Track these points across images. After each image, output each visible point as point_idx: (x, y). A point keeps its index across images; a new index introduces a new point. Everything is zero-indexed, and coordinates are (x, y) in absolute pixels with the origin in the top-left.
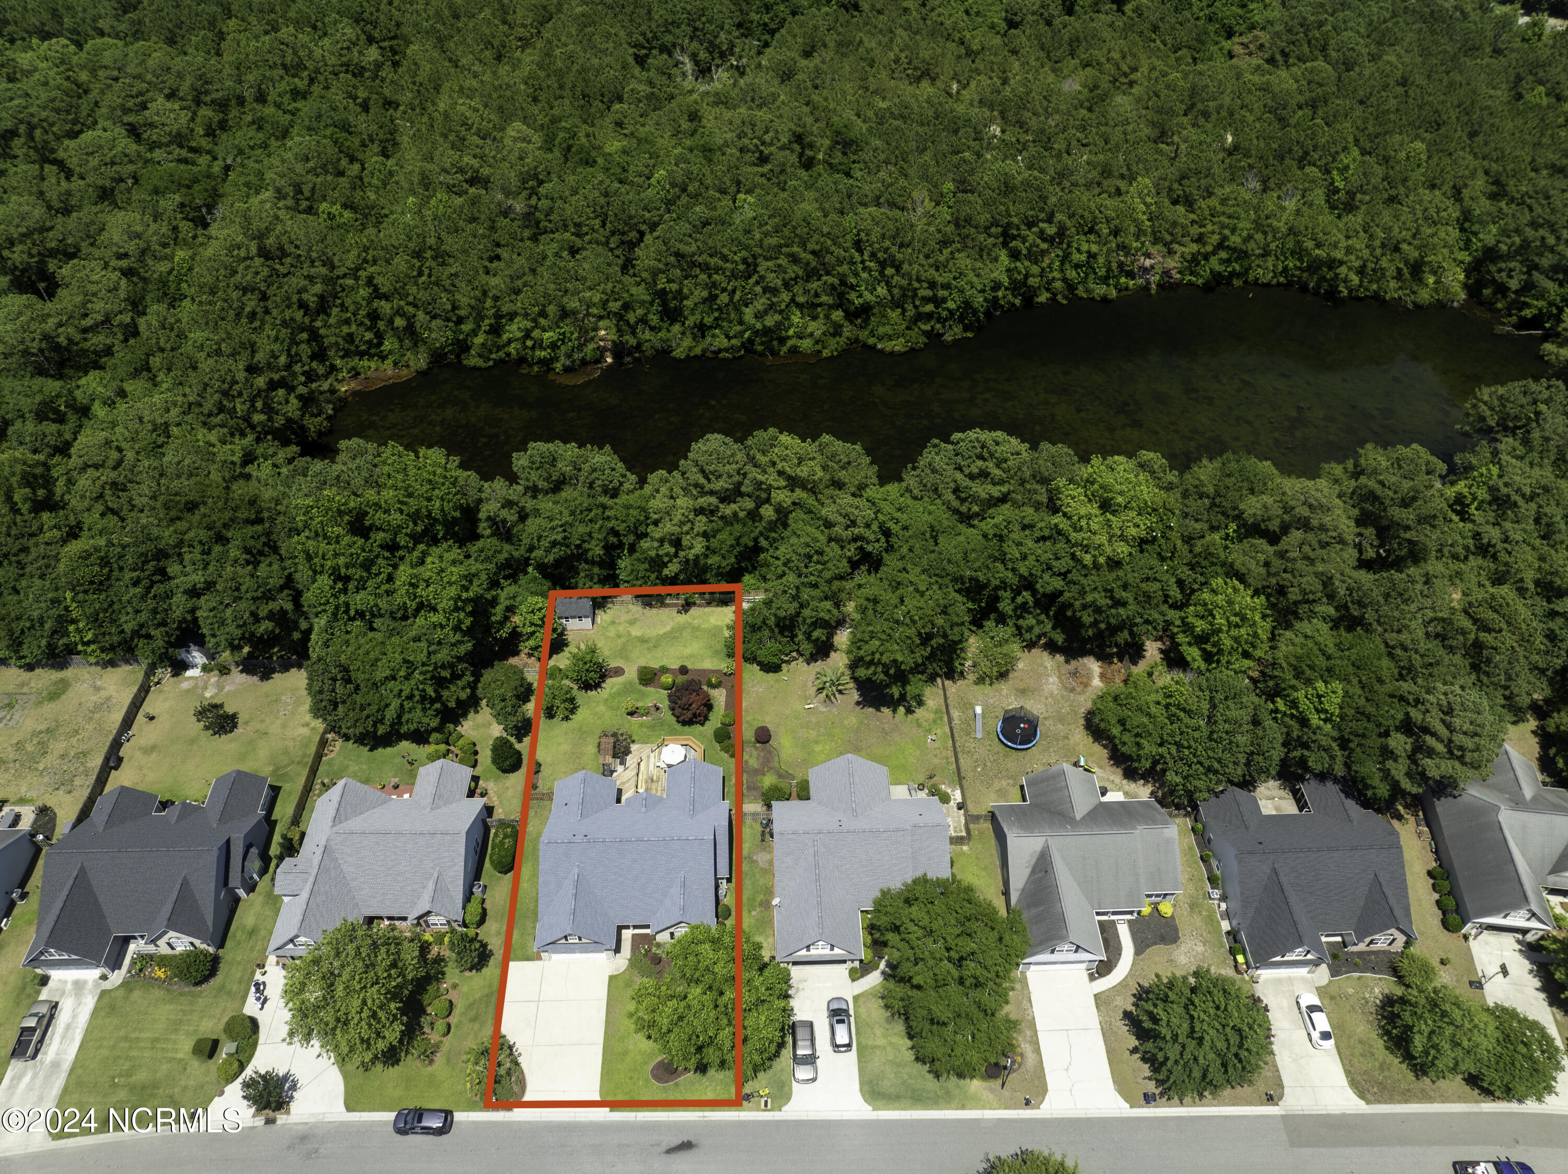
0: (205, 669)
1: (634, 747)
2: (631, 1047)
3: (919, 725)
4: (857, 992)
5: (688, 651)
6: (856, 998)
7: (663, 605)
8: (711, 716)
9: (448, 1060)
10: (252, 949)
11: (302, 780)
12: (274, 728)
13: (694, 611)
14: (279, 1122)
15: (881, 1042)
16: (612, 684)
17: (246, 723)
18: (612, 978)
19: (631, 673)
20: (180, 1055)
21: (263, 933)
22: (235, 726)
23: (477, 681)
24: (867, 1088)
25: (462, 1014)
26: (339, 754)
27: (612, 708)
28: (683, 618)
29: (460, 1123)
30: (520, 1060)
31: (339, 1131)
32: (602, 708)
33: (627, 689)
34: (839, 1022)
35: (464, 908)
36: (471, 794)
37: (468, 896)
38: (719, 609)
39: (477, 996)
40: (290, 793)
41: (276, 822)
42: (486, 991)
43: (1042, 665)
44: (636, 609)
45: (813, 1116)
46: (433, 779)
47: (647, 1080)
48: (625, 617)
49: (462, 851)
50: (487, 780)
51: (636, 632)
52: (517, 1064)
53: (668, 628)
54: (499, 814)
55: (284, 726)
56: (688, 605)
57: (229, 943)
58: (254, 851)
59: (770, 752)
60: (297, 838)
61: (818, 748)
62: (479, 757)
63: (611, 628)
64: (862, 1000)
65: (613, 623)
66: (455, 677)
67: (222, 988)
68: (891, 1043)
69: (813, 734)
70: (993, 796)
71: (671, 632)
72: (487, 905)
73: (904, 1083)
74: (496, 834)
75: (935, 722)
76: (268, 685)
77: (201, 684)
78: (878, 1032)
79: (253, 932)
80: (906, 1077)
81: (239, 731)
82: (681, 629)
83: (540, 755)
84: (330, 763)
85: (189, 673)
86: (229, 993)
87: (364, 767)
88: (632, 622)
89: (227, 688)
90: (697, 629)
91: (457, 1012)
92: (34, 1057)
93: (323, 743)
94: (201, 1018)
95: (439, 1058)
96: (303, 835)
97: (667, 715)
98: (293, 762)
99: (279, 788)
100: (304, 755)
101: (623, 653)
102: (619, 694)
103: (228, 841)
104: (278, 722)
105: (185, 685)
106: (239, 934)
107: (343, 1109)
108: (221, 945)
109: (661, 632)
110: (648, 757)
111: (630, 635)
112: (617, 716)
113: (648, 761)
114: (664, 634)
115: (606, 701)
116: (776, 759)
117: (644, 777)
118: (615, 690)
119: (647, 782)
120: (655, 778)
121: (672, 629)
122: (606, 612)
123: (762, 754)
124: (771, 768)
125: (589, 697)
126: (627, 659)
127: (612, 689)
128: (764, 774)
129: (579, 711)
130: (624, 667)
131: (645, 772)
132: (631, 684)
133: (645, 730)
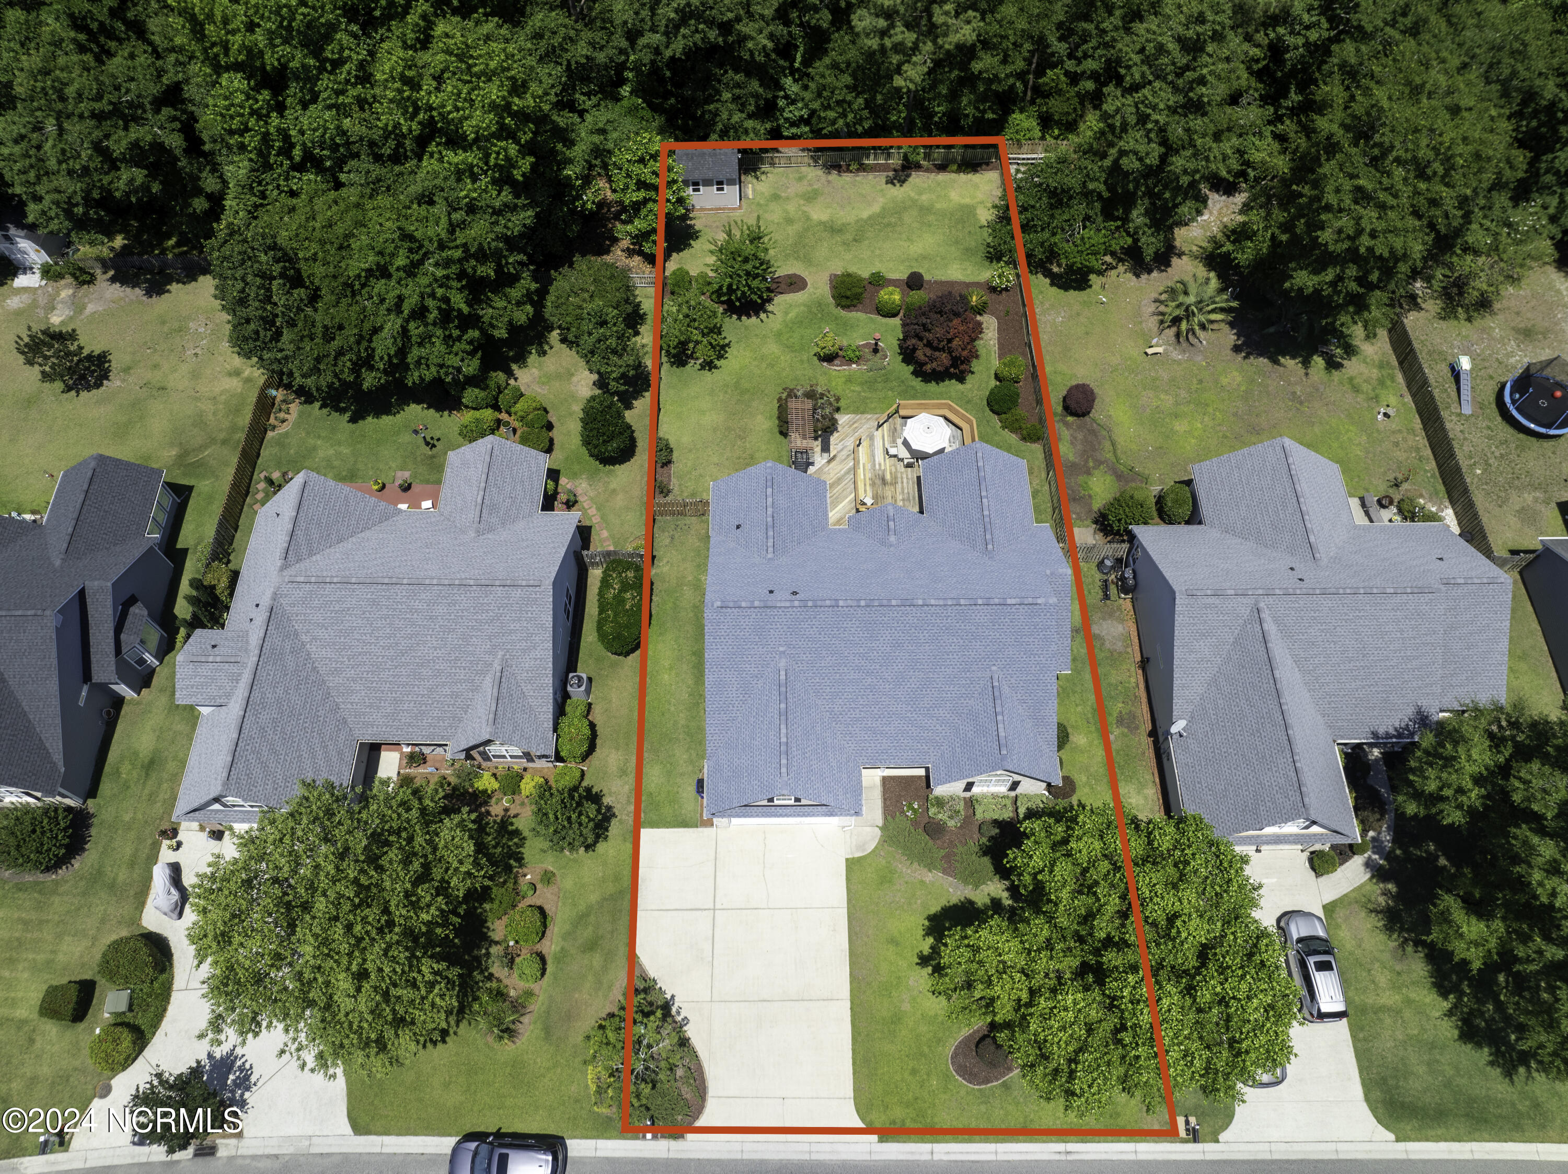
0: (46, 272)
1: (843, 419)
2: (906, 1007)
3: (1356, 389)
4: (1329, 898)
5: (916, 248)
6: (1329, 909)
7: (862, 168)
8: (976, 365)
9: (547, 1031)
10: (152, 798)
11: (228, 475)
12: (179, 379)
13: (917, 179)
14: (222, 1153)
15: (1389, 998)
16: (785, 305)
17: (127, 370)
18: (852, 864)
19: (819, 286)
20: (21, 1013)
21: (171, 766)
22: (105, 375)
23: (543, 293)
24: (1377, 1094)
25: (566, 936)
26: (297, 425)
27: (790, 348)
28: (897, 192)
29: (582, 1161)
30: (691, 1031)
32: (772, 348)
33: (815, 313)
34: (1324, 966)
35: (555, 730)
36: (548, 503)
37: (562, 700)
38: (963, 177)
39: (594, 898)
40: (210, 498)
41: (185, 551)
42: (611, 888)
43: (1551, 287)
44: (814, 174)
45: (1281, 1153)
46: (476, 473)
47: (947, 1077)
48: (795, 188)
49: (547, 619)
50: (574, 476)
51: (819, 213)
52: (684, 1042)
53: (876, 208)
54: (602, 542)
55: (195, 375)
56: (908, 167)
57: (107, 787)
58: (138, 611)
59: (1093, 432)
60: (224, 583)
61: (1180, 426)
62: (554, 434)
63: (773, 206)
64: (1340, 914)
65: (776, 197)
66: (505, 280)
67: (96, 877)
68: (1409, 1002)
69: (1167, 401)
70: (1513, 521)
71: (881, 215)
72: (597, 716)
73: (1448, 1084)
74: (605, 583)
75: (1382, 382)
76: (161, 304)
77: (42, 301)
78: (1383, 979)
79: (151, 765)
80: (1450, 1072)
81: (114, 384)
82: (899, 209)
83: (669, 430)
84: (280, 443)
85: (21, 281)
86: (112, 887)
87: (346, 451)
88: (811, 197)
89: (90, 308)
90: (926, 210)
91: (555, 930)
93: (265, 406)
94: (59, 936)
95: (529, 1028)
96: (235, 576)
97: (892, 359)
98: (213, 441)
99: (190, 489)
100: (234, 429)
101: (800, 250)
102: (799, 322)
103: (82, 594)
104: (184, 368)
105: (14, 303)
106: (125, 768)
107: (348, 1130)
108: (92, 792)
109: (865, 215)
110: (871, 438)
111: (808, 218)
112: (802, 361)
113: (872, 445)
114: (870, 218)
115: (779, 334)
116: (1107, 445)
117: (869, 475)
118: (792, 315)
119: (873, 484)
120: (888, 477)
121: (884, 208)
122: (763, 177)
123: (1080, 436)
124: (1099, 463)
125: (746, 328)
126: (807, 260)
127: (786, 313)
128: (1088, 473)
129: (731, 353)
130: (804, 274)
131: (868, 466)
132: (820, 305)
133: (858, 389)
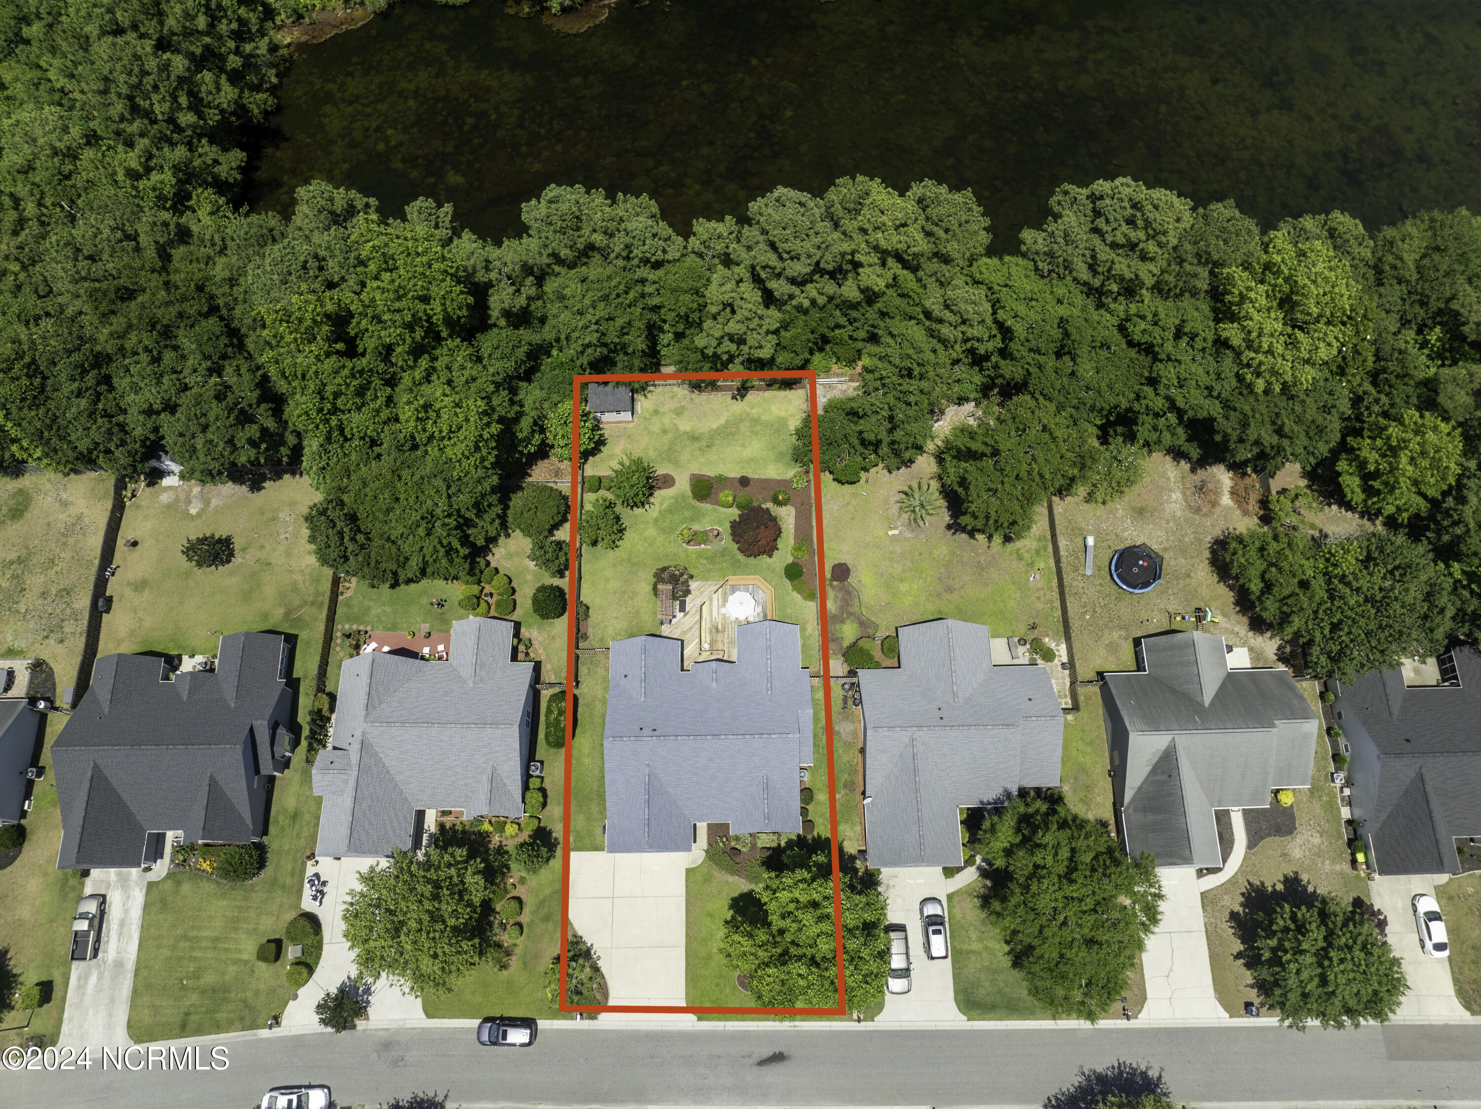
0: (182, 477)
1: (693, 585)
3: (1020, 558)
4: (951, 890)
5: (748, 453)
6: (950, 897)
7: (716, 389)
8: (780, 543)
9: (525, 965)
10: (298, 835)
12: (277, 558)
13: (751, 396)
14: (359, 1028)
15: (976, 946)
16: (662, 497)
17: (244, 550)
18: (689, 872)
19: (683, 485)
20: (245, 957)
21: (307, 817)
22: (231, 554)
23: (506, 508)
24: (961, 997)
25: (533, 913)
26: (356, 591)
27: (663, 531)
28: (738, 407)
29: (545, 1031)
30: (600, 963)
31: (422, 1037)
32: (651, 532)
33: (680, 505)
34: (936, 932)
35: (523, 801)
36: (514, 658)
37: (527, 777)
38: (782, 393)
39: (547, 892)
40: (308, 643)
41: (298, 680)
43: (1164, 475)
44: (682, 392)
45: (906, 1026)
46: (471, 641)
47: (735, 988)
48: (670, 405)
49: (516, 745)
50: (530, 626)
51: (685, 425)
52: (596, 969)
53: (722, 421)
54: (548, 675)
55: (288, 554)
56: (742, 391)
57: (272, 829)
59: (848, 592)
60: (326, 707)
61: (904, 587)
62: (517, 596)
63: (655, 419)
64: (956, 899)
65: (656, 412)
67: (274, 882)
68: (986, 948)
69: (897, 569)
70: (1102, 651)
71: (725, 426)
72: (547, 785)
73: (999, 992)
74: (549, 711)
75: (1038, 552)
76: (259, 498)
77: (182, 496)
78: (974, 936)
79: (295, 817)
80: (1002, 985)
81: (237, 560)
82: (738, 420)
83: (587, 596)
84: (348, 604)
85: (167, 482)
86: (283, 887)
87: (388, 609)
88: (679, 412)
89: (214, 502)
90: (755, 421)
91: (527, 910)
92: (95, 956)
93: (336, 582)
94: (259, 915)
95: (515, 962)
96: (333, 698)
97: (727, 542)
98: (305, 602)
99: (296, 636)
100: (317, 594)
101: (670, 455)
102: (671, 511)
104: (281, 548)
105: (165, 498)
106: (281, 818)
107: (423, 1016)
108: (265, 832)
109: (715, 426)
110: (711, 600)
111: (677, 429)
112: (670, 542)
113: (711, 605)
114: (718, 428)
115: (656, 520)
116: (857, 603)
117: (708, 626)
118: (665, 505)
119: (711, 632)
120: (720, 627)
121: (727, 421)
122: (649, 395)
123: (840, 596)
124: (851, 614)
125: (636, 517)
126: (676, 463)
127: (662, 504)
128: (843, 622)
129: (627, 534)
130: (673, 474)
131: (708, 619)
132: (683, 496)
133: (705, 562)
